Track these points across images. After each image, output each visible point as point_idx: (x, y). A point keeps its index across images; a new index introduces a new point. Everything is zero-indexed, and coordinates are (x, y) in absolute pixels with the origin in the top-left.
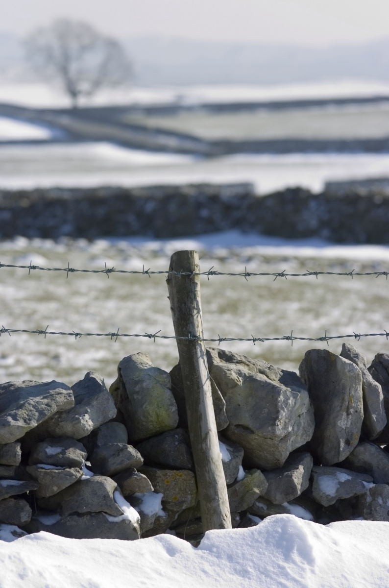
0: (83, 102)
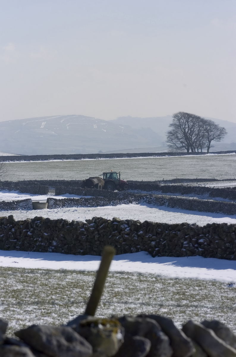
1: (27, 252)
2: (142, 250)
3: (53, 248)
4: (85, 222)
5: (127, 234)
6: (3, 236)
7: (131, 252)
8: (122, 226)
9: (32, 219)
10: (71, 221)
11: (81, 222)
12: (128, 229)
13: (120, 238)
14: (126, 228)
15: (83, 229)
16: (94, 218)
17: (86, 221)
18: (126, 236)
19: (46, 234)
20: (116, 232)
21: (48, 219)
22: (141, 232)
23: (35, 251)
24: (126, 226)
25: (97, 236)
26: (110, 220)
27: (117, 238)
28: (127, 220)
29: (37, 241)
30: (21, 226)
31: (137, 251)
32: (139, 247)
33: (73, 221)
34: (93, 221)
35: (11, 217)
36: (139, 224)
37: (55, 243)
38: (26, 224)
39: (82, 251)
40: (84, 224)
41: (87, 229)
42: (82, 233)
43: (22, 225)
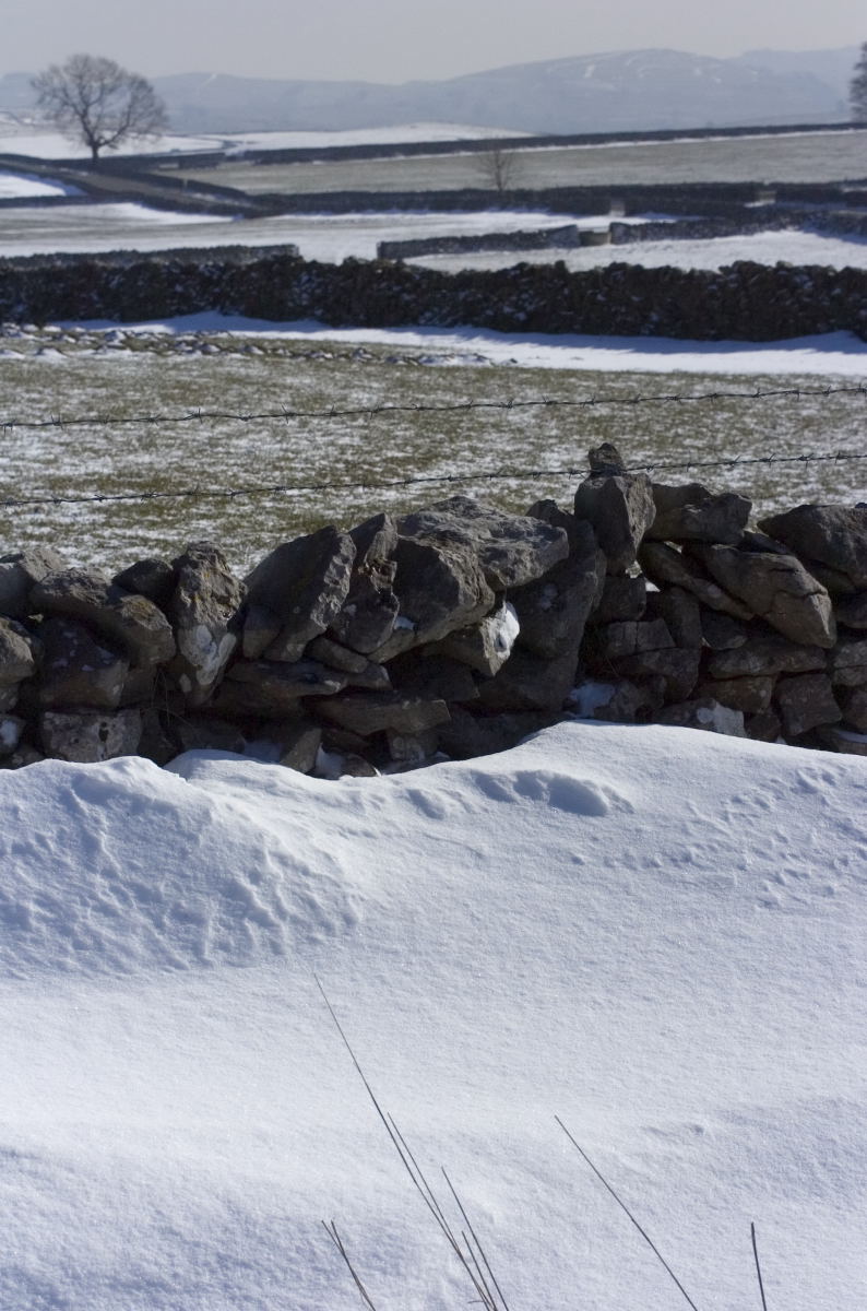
0: (103, 152)
1: (598, 337)
2: (840, 328)
3: (652, 327)
4: (718, 272)
5: (810, 296)
6: (545, 306)
7: (818, 332)
8: (798, 280)
9: (605, 269)
10: (688, 270)
11: (709, 272)
12: (810, 284)
13: (793, 303)
14: (805, 282)
15: (714, 287)
16: (736, 263)
17: (721, 268)
18: (806, 300)
19: (635, 299)
20: (785, 290)
21: (639, 268)
22: (837, 291)
23: (613, 334)
24: (806, 278)
25: (744, 301)
26: (770, 267)
27: (788, 303)
28: (807, 267)
29: (616, 313)
30: (583, 284)
31: (831, 329)
32: (833, 321)
33: (693, 271)
34: (736, 268)
35: (560, 264)
36: (831, 274)
37: (655, 317)
38: (592, 277)
39: (713, 332)
40: (715, 276)
41: (723, 287)
42: (712, 295)
43: (585, 280)
